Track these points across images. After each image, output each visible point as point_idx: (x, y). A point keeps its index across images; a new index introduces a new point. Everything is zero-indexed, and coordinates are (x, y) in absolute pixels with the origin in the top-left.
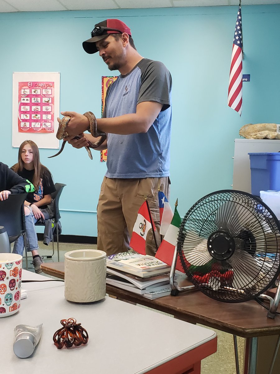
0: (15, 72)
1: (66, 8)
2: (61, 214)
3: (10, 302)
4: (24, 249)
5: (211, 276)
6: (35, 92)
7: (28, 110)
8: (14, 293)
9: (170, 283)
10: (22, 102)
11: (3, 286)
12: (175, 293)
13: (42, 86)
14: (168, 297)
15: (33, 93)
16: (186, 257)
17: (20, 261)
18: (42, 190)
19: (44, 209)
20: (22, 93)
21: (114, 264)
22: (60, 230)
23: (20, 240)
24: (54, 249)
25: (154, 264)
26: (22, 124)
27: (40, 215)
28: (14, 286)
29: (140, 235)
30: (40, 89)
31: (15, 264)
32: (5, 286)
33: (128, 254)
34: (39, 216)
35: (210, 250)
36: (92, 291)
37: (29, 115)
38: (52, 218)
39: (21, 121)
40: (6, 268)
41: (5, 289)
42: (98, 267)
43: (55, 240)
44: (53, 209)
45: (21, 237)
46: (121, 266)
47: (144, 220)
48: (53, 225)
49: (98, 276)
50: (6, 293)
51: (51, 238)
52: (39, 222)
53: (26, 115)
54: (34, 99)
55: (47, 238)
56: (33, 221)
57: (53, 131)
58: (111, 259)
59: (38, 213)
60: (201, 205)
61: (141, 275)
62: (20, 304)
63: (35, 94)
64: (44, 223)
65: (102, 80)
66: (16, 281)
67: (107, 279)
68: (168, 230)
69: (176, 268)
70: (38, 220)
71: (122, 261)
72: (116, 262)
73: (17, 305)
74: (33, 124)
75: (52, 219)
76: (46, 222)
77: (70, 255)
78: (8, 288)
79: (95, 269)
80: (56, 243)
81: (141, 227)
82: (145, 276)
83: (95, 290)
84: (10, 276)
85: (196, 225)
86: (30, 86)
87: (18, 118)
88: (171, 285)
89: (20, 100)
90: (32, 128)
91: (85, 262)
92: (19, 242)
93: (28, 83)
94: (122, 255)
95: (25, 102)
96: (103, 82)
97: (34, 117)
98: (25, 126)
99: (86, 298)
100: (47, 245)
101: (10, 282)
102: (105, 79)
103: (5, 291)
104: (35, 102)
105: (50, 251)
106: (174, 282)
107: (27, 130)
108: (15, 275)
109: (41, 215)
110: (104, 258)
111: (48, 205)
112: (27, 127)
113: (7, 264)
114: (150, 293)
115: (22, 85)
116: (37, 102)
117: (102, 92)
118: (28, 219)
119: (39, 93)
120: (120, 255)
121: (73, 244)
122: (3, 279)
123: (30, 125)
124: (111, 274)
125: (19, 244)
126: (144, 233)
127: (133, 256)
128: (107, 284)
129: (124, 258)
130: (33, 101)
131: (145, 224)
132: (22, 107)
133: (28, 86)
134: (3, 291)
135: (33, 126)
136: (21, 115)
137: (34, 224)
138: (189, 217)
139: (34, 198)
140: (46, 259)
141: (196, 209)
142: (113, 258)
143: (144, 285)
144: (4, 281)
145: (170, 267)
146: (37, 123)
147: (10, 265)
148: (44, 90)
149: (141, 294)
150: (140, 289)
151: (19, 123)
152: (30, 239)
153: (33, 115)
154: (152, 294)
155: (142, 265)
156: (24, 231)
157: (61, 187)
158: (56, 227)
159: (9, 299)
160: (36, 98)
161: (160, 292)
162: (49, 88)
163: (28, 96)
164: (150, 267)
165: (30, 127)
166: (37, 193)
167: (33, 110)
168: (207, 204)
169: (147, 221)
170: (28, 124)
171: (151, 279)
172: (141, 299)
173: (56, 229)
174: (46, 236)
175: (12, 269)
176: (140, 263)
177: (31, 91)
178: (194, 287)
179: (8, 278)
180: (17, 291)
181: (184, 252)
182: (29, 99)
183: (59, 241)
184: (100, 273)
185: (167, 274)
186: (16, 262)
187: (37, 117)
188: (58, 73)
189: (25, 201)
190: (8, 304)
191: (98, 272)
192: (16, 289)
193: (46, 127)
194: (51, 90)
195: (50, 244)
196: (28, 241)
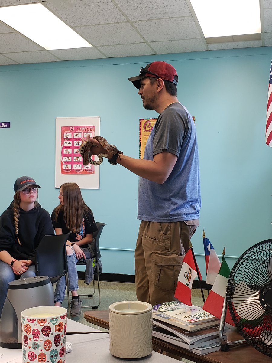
0: (57, 118)
1: (105, 56)
2: (101, 253)
3: (55, 359)
4: (66, 287)
5: (263, 329)
6: (76, 136)
7: (70, 153)
8: (59, 349)
9: (220, 337)
10: (65, 145)
11: (48, 342)
12: (225, 348)
13: (83, 130)
14: (218, 353)
15: (75, 137)
16: (237, 311)
17: (65, 315)
18: (84, 229)
19: (86, 249)
20: (65, 137)
21: (159, 315)
22: (100, 269)
23: (62, 280)
24: (95, 287)
25: (202, 316)
26: (65, 166)
27: (81, 254)
28: (59, 342)
29: (186, 284)
30: (82, 133)
31: (60, 318)
32: (50, 342)
33: (173, 304)
34: (81, 256)
35: (262, 303)
36: (139, 347)
37: (71, 157)
38: (93, 257)
39: (64, 163)
40: (51, 323)
41: (50, 345)
42: (144, 322)
43: (96, 279)
44: (94, 249)
45: (64, 277)
46: (167, 318)
47: (190, 268)
48: (93, 264)
49: (144, 330)
50: (51, 349)
51: (91, 277)
52: (80, 261)
53: (68, 158)
54: (76, 142)
55: (88, 277)
56: (75, 261)
57: (94, 172)
58: (156, 310)
59: (80, 253)
60: (249, 257)
61: (189, 328)
62: (65, 360)
63: (76, 137)
64: (85, 263)
65: (140, 122)
66: (61, 336)
67: (153, 332)
68: (215, 281)
69: (226, 321)
70: (80, 259)
71: (168, 313)
72: (161, 313)
73: (62, 362)
74: (75, 166)
75: (92, 259)
76: (87, 262)
77: (115, 308)
78: (53, 344)
79: (141, 324)
80: (96, 282)
81: (187, 276)
82: (193, 330)
83: (142, 346)
84: (55, 331)
85: (245, 274)
86: (72, 130)
87: (61, 160)
88: (221, 340)
89: (62, 143)
90: (73, 169)
91: (130, 316)
92: (61, 282)
93: (71, 127)
94: (168, 305)
95: (68, 145)
96: (140, 124)
97: (76, 159)
98: (67, 168)
99: (132, 354)
100: (88, 284)
101: (55, 338)
102: (142, 121)
103: (50, 347)
104: (77, 145)
105: (91, 289)
106: (223, 335)
107: (69, 171)
108: (60, 330)
109: (83, 255)
110: (150, 312)
111: (89, 244)
112: (69, 169)
113: (52, 319)
114: (198, 349)
115: (65, 129)
116: (79, 145)
117: (139, 134)
118: (71, 259)
119: (80, 137)
120: (165, 305)
121: (113, 282)
122: (48, 335)
123: (72, 167)
124: (156, 326)
125: (61, 284)
126: (189, 282)
127: (178, 307)
128: (153, 337)
129: (170, 308)
130: (75, 144)
131: (190, 272)
132: (65, 150)
133: (69, 130)
134: (48, 347)
135: (74, 168)
136: (64, 157)
137: (75, 264)
138: (237, 270)
139: (76, 237)
140: (87, 298)
141: (244, 261)
142: (157, 309)
143: (192, 340)
144: (49, 337)
145: (219, 319)
146: (79, 165)
147: (55, 320)
148: (85, 134)
149: (189, 349)
150: (188, 344)
151: (62, 165)
152: (71, 279)
153: (75, 158)
154: (200, 349)
155: (189, 317)
156: (66, 271)
157: (102, 226)
158: (97, 266)
159: (54, 356)
160: (77, 142)
161: (209, 348)
162: (89, 131)
163: (70, 140)
164: (198, 320)
165: (72, 169)
166: (79, 233)
167: (74, 153)
168: (255, 255)
169: (192, 269)
170: (70, 166)
171: (199, 332)
172: (190, 355)
173: (96, 268)
174: (87, 275)
175: (57, 324)
176: (187, 315)
177: (73, 135)
178: (245, 341)
179: (53, 334)
180: (62, 346)
181: (235, 306)
182: (71, 142)
183: (99, 279)
184: (147, 326)
185: (216, 327)
186: (61, 317)
187: (78, 159)
188: (98, 117)
189: (68, 241)
190: (53, 360)
191: (144, 326)
192: (61, 344)
193: (87, 168)
194: (91, 133)
195: (91, 282)
196: (69, 281)
